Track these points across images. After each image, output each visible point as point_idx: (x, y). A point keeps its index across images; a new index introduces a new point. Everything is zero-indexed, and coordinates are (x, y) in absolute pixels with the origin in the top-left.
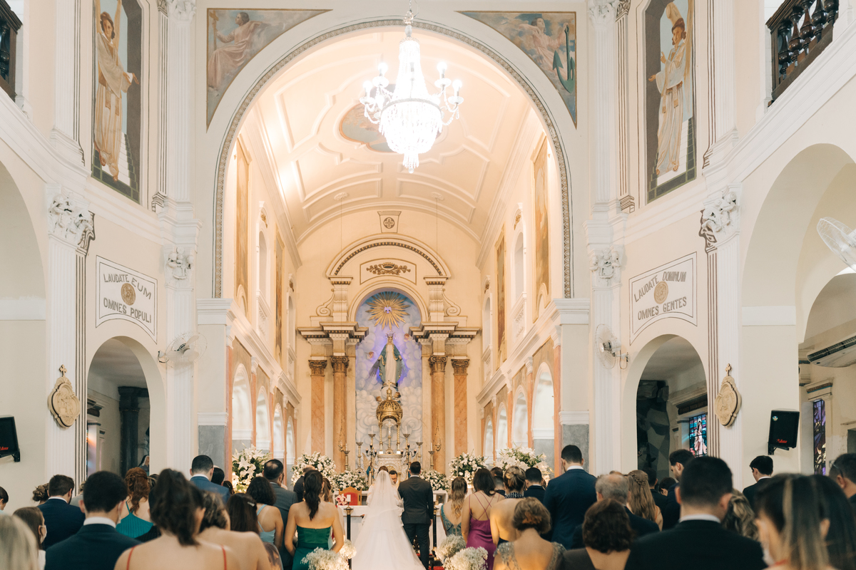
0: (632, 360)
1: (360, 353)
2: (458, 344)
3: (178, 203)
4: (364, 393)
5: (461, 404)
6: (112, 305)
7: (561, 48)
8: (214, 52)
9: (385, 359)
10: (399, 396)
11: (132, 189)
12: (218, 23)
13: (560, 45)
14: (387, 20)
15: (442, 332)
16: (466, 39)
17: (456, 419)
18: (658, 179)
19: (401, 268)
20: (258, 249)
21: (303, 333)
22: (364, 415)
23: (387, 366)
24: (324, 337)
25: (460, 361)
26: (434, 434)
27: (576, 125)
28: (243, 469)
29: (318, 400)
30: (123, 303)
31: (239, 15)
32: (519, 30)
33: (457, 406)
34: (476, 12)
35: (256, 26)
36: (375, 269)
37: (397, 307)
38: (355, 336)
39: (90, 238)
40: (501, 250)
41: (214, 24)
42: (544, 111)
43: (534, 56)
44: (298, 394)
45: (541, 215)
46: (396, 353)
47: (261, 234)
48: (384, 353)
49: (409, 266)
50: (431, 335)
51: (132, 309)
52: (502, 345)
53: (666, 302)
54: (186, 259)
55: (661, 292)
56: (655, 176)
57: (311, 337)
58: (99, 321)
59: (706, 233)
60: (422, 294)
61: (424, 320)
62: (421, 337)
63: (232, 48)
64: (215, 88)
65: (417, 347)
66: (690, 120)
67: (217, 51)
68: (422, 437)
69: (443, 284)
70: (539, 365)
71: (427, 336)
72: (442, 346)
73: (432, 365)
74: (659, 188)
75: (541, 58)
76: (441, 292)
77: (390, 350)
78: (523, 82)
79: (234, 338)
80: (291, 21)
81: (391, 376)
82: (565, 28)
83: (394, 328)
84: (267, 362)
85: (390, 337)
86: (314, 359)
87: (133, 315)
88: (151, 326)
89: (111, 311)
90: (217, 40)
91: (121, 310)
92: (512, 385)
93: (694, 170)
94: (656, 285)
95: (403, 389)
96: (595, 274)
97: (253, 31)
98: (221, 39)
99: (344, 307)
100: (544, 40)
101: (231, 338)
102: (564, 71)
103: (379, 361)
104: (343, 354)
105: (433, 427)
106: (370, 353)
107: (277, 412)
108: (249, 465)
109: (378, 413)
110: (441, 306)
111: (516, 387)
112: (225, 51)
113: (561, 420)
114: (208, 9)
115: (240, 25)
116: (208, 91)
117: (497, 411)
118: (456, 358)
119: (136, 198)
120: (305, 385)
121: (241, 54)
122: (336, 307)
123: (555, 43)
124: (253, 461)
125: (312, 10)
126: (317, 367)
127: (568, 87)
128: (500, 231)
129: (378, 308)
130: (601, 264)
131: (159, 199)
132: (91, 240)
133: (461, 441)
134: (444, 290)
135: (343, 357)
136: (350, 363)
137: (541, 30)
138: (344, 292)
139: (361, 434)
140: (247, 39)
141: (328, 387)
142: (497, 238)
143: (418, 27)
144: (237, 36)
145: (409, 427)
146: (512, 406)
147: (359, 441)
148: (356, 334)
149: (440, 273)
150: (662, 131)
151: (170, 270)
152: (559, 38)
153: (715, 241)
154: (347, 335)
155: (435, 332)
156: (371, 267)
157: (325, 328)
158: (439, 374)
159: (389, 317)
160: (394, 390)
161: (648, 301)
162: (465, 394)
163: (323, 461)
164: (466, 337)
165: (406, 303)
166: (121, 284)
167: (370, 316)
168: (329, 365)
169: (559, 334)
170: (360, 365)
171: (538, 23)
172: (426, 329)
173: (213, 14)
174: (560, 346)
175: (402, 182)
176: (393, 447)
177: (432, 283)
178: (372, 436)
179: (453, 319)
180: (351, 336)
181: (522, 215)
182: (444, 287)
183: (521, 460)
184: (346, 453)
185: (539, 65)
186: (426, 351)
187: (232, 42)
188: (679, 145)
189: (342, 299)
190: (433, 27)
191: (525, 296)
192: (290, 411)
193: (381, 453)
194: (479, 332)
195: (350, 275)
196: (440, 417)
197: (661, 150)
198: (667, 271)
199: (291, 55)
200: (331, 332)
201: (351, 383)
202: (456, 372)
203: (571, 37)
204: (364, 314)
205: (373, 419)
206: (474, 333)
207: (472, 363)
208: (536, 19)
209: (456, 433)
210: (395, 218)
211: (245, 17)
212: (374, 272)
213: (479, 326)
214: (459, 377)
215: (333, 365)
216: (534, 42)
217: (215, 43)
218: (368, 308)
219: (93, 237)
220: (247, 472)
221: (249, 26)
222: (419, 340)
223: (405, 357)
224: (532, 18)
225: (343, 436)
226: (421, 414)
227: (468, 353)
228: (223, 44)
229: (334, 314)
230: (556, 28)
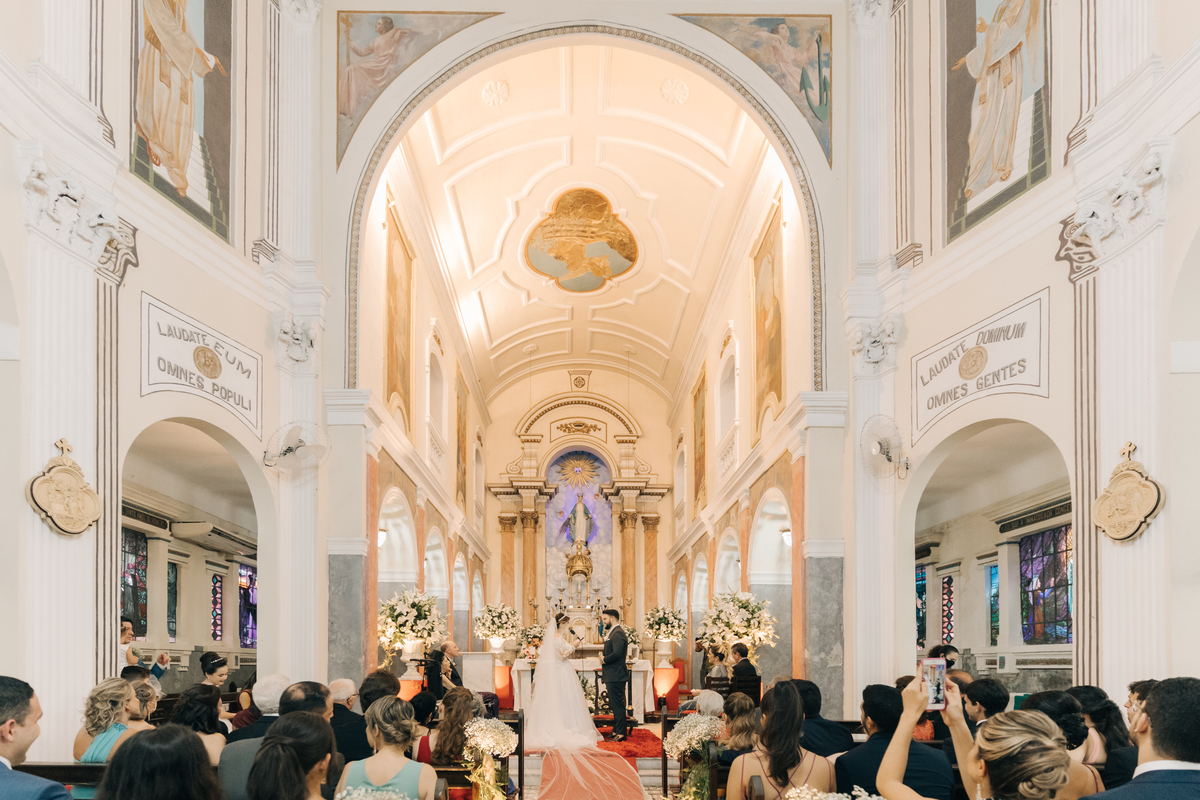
0: (914, 467)
1: (550, 511)
2: (649, 501)
3: (297, 262)
4: (554, 550)
5: (652, 560)
6: (177, 371)
7: (811, 63)
8: (347, 69)
9: (575, 518)
10: (589, 553)
11: (214, 218)
12: (352, 30)
13: (809, 59)
14: (578, 26)
15: (633, 488)
16: (684, 51)
17: (646, 576)
18: (968, 203)
19: (591, 427)
20: (428, 369)
21: (492, 490)
22: (554, 571)
23: (577, 524)
24: (514, 493)
25: (651, 519)
26: (624, 590)
27: (830, 164)
28: (400, 614)
29: (507, 556)
30: (198, 373)
31: (381, 21)
32: (755, 39)
33: (647, 562)
34: (698, 15)
35: (403, 34)
36: (566, 428)
37: (587, 467)
38: (545, 493)
39: (128, 262)
40: (699, 394)
41: (347, 32)
42: (788, 146)
43: (775, 74)
44: (487, 549)
45: (765, 313)
46: (586, 512)
47: (433, 356)
48: (574, 512)
49: (600, 425)
50: (622, 491)
51: (214, 384)
52: (700, 493)
53: (983, 375)
54: (305, 333)
55: (972, 362)
56: (963, 201)
57: (501, 493)
58: (146, 389)
59: (1071, 252)
60: (610, 451)
61: (614, 476)
62: (612, 494)
63: (370, 63)
64: (348, 116)
65: (607, 506)
66: (1038, 94)
67: (351, 67)
68: (612, 592)
69: (633, 442)
70: (761, 495)
71: (617, 493)
72: (633, 502)
73: (622, 522)
74: (970, 216)
75: (784, 76)
76: (631, 450)
77: (580, 509)
78: (760, 107)
79: (380, 449)
80: (449, 29)
81: (581, 534)
82: (816, 37)
83: (584, 488)
84: (442, 502)
85: (581, 496)
86: (504, 515)
87: (217, 393)
88: (251, 415)
89: (174, 379)
90: (351, 53)
91: (194, 381)
92: (715, 531)
93: (1045, 165)
94: (962, 354)
95: (593, 547)
96: (859, 357)
97: (398, 41)
98: (357, 53)
99: (534, 463)
100: (788, 52)
101: (376, 449)
102: (814, 94)
103: (569, 519)
104: (533, 510)
105: (623, 583)
106: (560, 513)
107: (459, 561)
108: (409, 610)
109: (567, 567)
110: (632, 463)
111: (721, 533)
112: (361, 67)
113: (805, 551)
114: (339, 12)
115: (381, 33)
116: (339, 119)
117: (693, 564)
118: (646, 515)
119: (223, 232)
120: (495, 541)
121: (383, 71)
122: (526, 463)
123: (803, 57)
124: (414, 605)
125: (477, 13)
126: (507, 523)
127: (820, 114)
128: (700, 370)
129: (568, 468)
130: (867, 343)
131: (264, 249)
132: (130, 266)
133: (651, 596)
134: (634, 449)
135: (532, 513)
136: (540, 520)
137: (784, 39)
138: (534, 450)
139: (551, 589)
140: (391, 51)
141: (518, 543)
142: (694, 383)
143: (619, 34)
144: (378, 48)
145: (599, 583)
146: (714, 554)
147: (548, 595)
148: (546, 491)
149: (630, 431)
150: (978, 132)
151: (283, 347)
152: (808, 50)
153: (1094, 258)
154: (537, 491)
155: (626, 488)
156: (562, 426)
157: (515, 484)
158: (629, 530)
159: (579, 477)
160: (584, 547)
161: (950, 378)
162: (656, 551)
163: (508, 612)
164: (657, 494)
165: (596, 464)
166: (193, 346)
167: (561, 477)
168: (519, 521)
169: (803, 442)
170: (551, 523)
171: (780, 30)
172: (617, 484)
173: (345, 19)
174: (803, 457)
175: (593, 332)
176: (583, 602)
177: (623, 442)
178: (562, 590)
179: (644, 476)
180: (541, 493)
181: (733, 334)
182: (635, 446)
183: (740, 607)
184: (536, 607)
185: (781, 85)
186: (617, 509)
187: (372, 55)
188: (1012, 138)
189: (531, 456)
190: (639, 35)
191: (737, 423)
192: (477, 564)
193: (571, 607)
194: (670, 490)
195: (540, 433)
196: (631, 573)
197: (974, 160)
198: (984, 330)
199: (449, 73)
200: (520, 488)
201: (541, 539)
202: (647, 529)
203: (825, 49)
204: (555, 475)
205: (563, 575)
206: (665, 491)
207: (662, 520)
208: (779, 25)
209: (646, 590)
210: (586, 377)
211: (388, 24)
212: (565, 431)
213: (669, 482)
214: (649, 535)
215: (522, 520)
216: (775, 55)
217: (348, 56)
218: (558, 468)
219: (134, 261)
220: (406, 619)
221: (393, 36)
222: (610, 497)
223: (595, 516)
224: (772, 23)
225: (532, 590)
226: (611, 571)
227: (659, 511)
228: (359, 58)
229: (523, 471)
230: (804, 38)
